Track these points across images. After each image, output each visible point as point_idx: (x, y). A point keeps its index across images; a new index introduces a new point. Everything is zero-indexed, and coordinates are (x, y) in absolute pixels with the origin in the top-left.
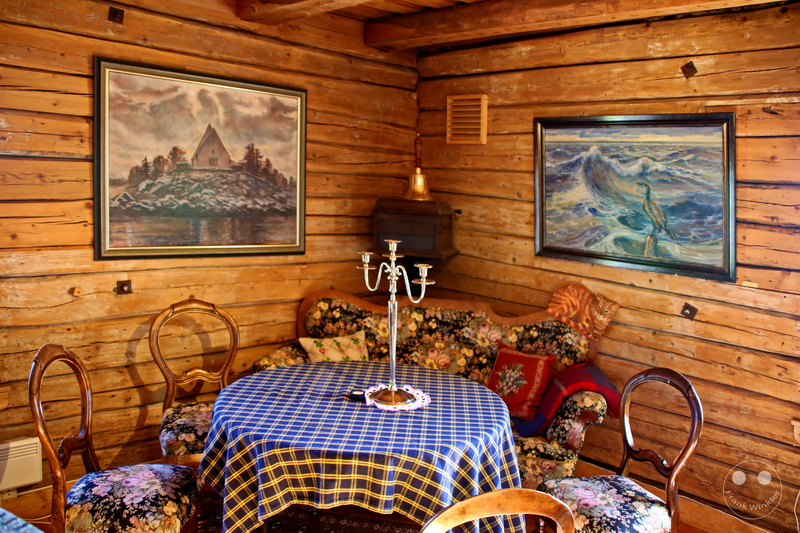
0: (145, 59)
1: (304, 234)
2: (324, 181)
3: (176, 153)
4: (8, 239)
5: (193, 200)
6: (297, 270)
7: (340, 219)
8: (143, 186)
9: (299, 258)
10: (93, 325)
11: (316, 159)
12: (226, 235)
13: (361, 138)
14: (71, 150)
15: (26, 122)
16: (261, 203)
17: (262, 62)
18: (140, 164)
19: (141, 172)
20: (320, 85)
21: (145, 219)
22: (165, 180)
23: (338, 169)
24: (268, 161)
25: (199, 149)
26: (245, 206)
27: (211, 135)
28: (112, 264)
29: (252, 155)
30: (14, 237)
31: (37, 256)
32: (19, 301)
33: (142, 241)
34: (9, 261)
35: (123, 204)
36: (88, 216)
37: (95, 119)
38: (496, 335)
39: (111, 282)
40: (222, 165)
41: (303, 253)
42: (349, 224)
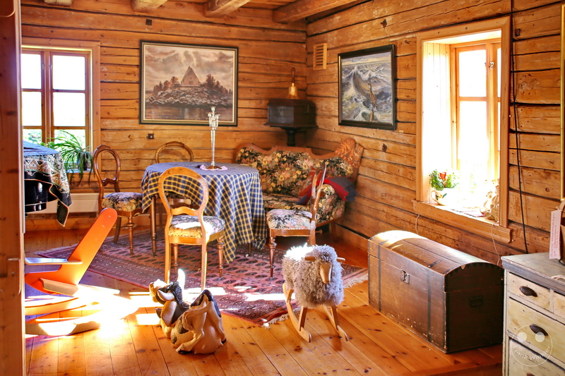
0: (161, 39)
1: (237, 117)
2: (249, 91)
3: (174, 79)
4: (107, 114)
5: (181, 100)
6: (234, 134)
7: (258, 110)
8: (159, 93)
9: (234, 128)
10: (138, 151)
11: (244, 80)
12: (197, 116)
13: (270, 69)
14: (131, 79)
15: (113, 68)
16: (214, 101)
17: (216, 36)
18: (158, 84)
19: (159, 88)
20: (247, 44)
21: (160, 108)
22: (169, 91)
23: (257, 85)
24: (218, 82)
25: (184, 78)
26: (206, 103)
27: (190, 72)
28: (146, 126)
29: (210, 80)
30: (108, 113)
31: (117, 121)
32: (110, 138)
33: (159, 117)
34: (107, 123)
35: (151, 101)
36: (137, 106)
37: (140, 66)
38: (311, 164)
39: (146, 133)
40: (195, 84)
41: (236, 126)
42: (263, 113)
